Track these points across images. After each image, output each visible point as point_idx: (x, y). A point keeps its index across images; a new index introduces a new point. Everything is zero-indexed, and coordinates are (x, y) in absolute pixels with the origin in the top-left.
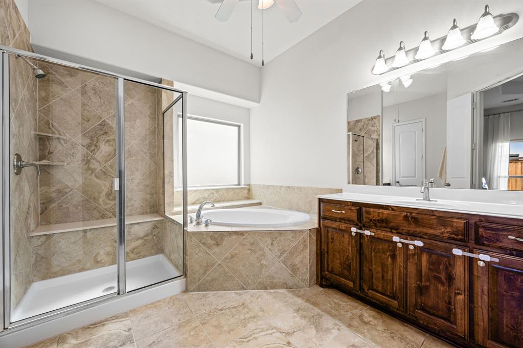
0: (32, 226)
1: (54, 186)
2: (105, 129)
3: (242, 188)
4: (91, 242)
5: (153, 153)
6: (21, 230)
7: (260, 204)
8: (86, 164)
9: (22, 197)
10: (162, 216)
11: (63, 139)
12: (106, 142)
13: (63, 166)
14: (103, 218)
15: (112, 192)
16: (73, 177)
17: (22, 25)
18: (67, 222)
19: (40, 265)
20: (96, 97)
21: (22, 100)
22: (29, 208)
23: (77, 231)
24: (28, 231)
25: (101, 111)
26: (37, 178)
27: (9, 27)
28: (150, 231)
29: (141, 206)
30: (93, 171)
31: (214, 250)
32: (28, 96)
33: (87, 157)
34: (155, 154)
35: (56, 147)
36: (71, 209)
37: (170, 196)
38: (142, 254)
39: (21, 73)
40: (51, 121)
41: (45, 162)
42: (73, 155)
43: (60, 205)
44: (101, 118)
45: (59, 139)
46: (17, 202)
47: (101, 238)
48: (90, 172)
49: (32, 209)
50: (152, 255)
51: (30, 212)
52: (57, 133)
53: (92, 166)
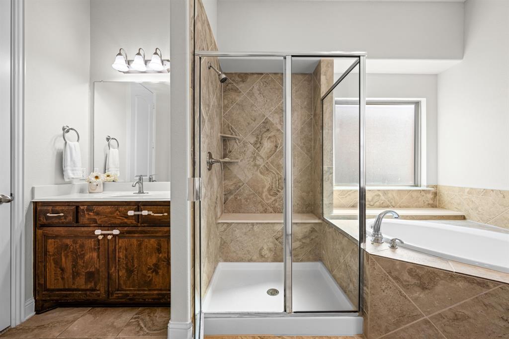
0: (219, 214)
1: (232, 180)
2: (268, 126)
3: (424, 190)
4: (257, 235)
5: (309, 147)
6: (212, 218)
7: (463, 218)
8: (253, 160)
9: (212, 190)
10: (320, 218)
11: (238, 139)
12: (268, 139)
13: (237, 162)
14: (265, 212)
15: (272, 188)
16: (245, 173)
17: (213, 41)
18: (240, 213)
19: (223, 248)
20: (261, 96)
21: (213, 106)
22: (217, 198)
23: (247, 223)
24: (216, 219)
25: (264, 110)
26: (222, 173)
27: (204, 40)
28: (307, 233)
29: (298, 204)
30: (258, 166)
31: (417, 295)
32: (216, 104)
33: (254, 154)
34: (311, 148)
35: (233, 146)
36: (243, 201)
37: (329, 196)
38: (300, 257)
39: (212, 82)
40: (230, 124)
41: (227, 160)
42: (244, 153)
43: (236, 197)
44: (264, 116)
45: (235, 139)
46: (209, 194)
47: (265, 233)
48: (256, 168)
49: (219, 199)
50: (309, 260)
51: (217, 202)
52: (234, 134)
53: (258, 163)
